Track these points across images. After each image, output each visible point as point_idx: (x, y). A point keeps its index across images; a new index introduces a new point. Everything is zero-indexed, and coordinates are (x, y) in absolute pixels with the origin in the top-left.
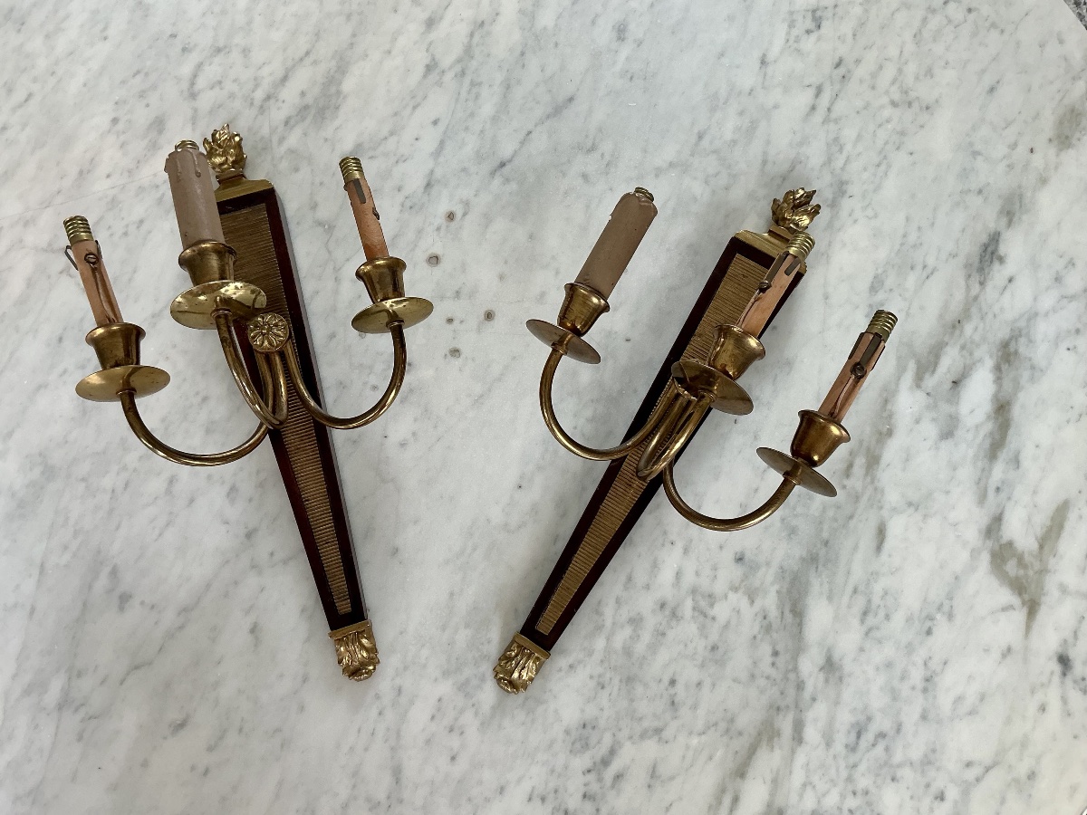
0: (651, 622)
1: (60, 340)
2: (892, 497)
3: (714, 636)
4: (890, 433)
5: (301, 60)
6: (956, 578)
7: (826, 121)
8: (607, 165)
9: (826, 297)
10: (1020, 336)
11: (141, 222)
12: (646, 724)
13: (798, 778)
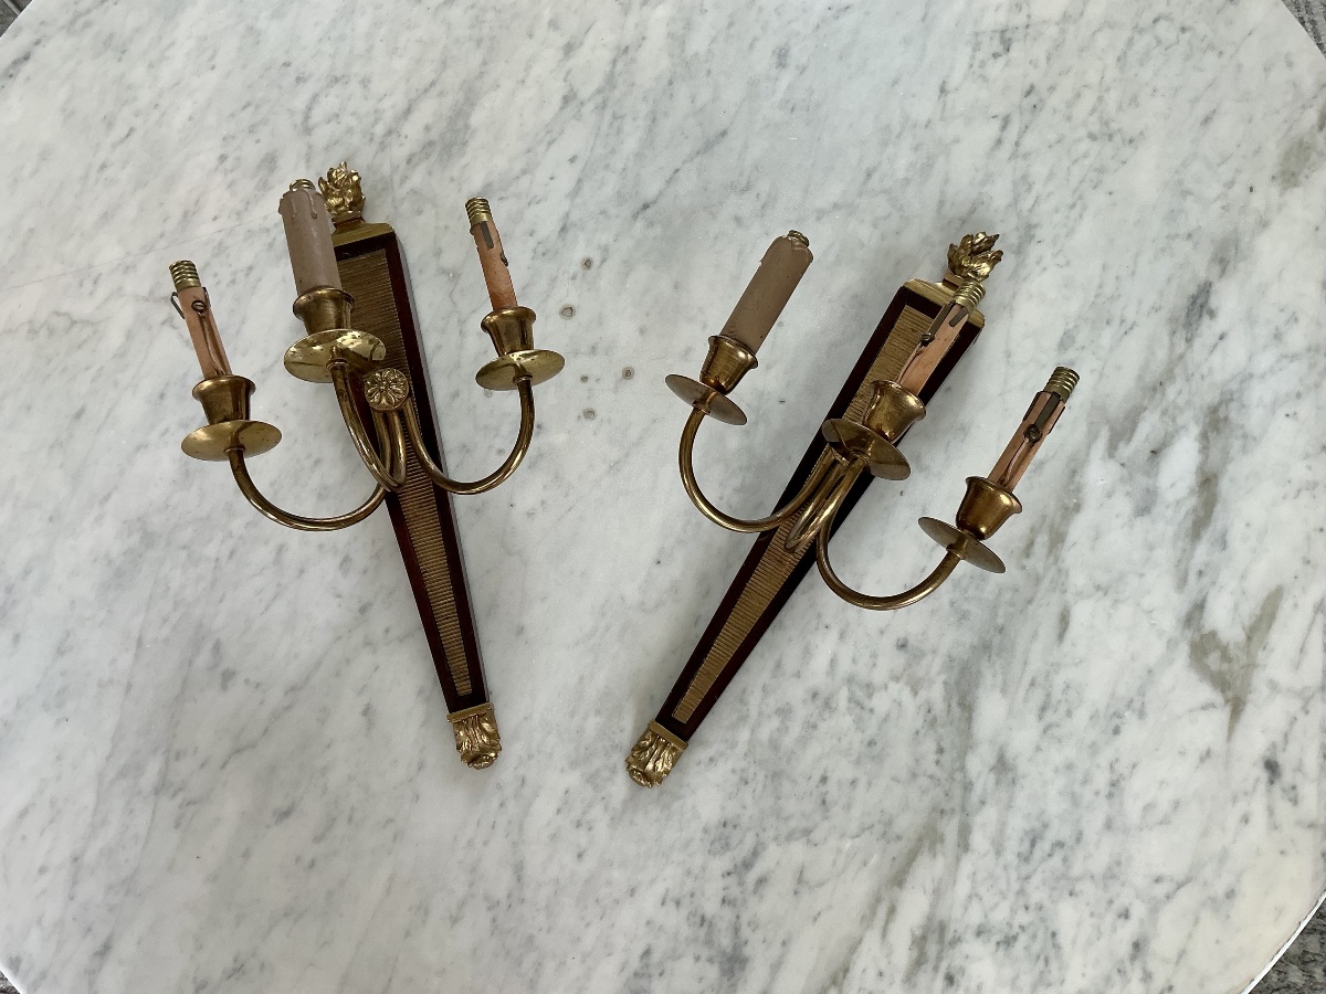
0: (801, 713)
1: (162, 396)
2: (1078, 579)
3: (871, 731)
4: (1077, 508)
5: (426, 91)
6: (1150, 671)
7: (1014, 156)
8: (763, 207)
9: (1008, 355)
10: (1231, 400)
11: (250, 268)
12: (793, 824)
13: (963, 888)
